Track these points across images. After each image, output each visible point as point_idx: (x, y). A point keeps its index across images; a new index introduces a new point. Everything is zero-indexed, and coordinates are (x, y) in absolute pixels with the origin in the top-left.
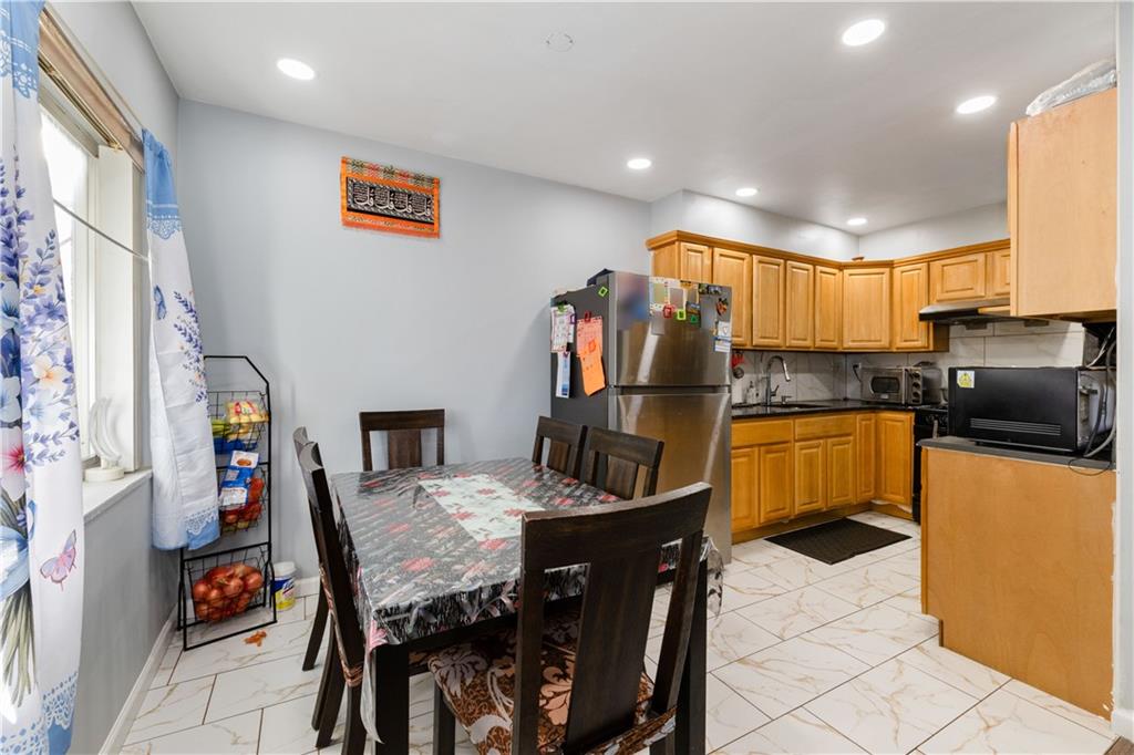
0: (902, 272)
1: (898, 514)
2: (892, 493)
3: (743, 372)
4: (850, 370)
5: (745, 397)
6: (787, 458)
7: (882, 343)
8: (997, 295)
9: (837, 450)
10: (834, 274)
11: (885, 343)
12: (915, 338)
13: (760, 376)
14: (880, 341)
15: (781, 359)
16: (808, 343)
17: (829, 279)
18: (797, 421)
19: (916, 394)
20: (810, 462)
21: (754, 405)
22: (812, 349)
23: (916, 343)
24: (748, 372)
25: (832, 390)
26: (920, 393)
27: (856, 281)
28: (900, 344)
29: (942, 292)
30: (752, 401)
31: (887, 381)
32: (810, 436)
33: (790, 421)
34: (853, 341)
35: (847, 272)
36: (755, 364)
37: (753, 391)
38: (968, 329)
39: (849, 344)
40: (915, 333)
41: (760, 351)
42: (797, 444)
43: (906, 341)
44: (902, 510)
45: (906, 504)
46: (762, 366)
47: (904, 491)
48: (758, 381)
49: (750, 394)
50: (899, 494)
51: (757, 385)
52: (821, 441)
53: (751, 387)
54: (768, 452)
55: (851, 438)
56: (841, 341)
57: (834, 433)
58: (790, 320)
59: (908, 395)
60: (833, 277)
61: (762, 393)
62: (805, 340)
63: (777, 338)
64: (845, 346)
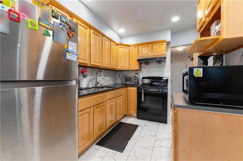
0: (132, 48)
1: (133, 116)
2: (131, 111)
3: (87, 76)
4: (118, 75)
5: (88, 85)
6: (104, 108)
7: (127, 68)
8: (154, 55)
9: (119, 101)
10: (116, 46)
11: (128, 68)
12: (135, 66)
13: (94, 77)
14: (127, 67)
15: (101, 71)
16: (109, 66)
17: (114, 47)
18: (107, 93)
19: (136, 82)
20: (111, 108)
21: (91, 88)
22: (110, 68)
23: (135, 68)
24: (89, 76)
25: (114, 82)
26: (137, 81)
27: (121, 50)
28: (132, 68)
29: (141, 54)
30: (91, 86)
31: (128, 78)
32: (111, 98)
33: (105, 94)
34: (120, 67)
35: (119, 46)
36: (92, 73)
37: (91, 82)
38: (146, 65)
39: (119, 68)
40: (135, 65)
41: (93, 68)
42: (107, 102)
43: (133, 67)
44: (134, 115)
45: (135, 114)
46: (94, 74)
47: (134, 110)
48: (93, 79)
49: (90, 84)
50: (133, 111)
51: (92, 80)
52: (114, 99)
53: (90, 81)
54: (97, 108)
55: (122, 96)
56: (117, 67)
57: (117, 96)
58: (104, 58)
59: (134, 82)
60: (115, 47)
61: (94, 83)
62: (108, 65)
63: (99, 63)
64: (118, 68)
